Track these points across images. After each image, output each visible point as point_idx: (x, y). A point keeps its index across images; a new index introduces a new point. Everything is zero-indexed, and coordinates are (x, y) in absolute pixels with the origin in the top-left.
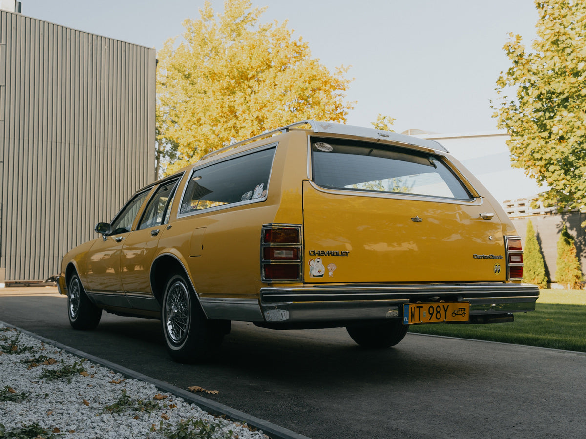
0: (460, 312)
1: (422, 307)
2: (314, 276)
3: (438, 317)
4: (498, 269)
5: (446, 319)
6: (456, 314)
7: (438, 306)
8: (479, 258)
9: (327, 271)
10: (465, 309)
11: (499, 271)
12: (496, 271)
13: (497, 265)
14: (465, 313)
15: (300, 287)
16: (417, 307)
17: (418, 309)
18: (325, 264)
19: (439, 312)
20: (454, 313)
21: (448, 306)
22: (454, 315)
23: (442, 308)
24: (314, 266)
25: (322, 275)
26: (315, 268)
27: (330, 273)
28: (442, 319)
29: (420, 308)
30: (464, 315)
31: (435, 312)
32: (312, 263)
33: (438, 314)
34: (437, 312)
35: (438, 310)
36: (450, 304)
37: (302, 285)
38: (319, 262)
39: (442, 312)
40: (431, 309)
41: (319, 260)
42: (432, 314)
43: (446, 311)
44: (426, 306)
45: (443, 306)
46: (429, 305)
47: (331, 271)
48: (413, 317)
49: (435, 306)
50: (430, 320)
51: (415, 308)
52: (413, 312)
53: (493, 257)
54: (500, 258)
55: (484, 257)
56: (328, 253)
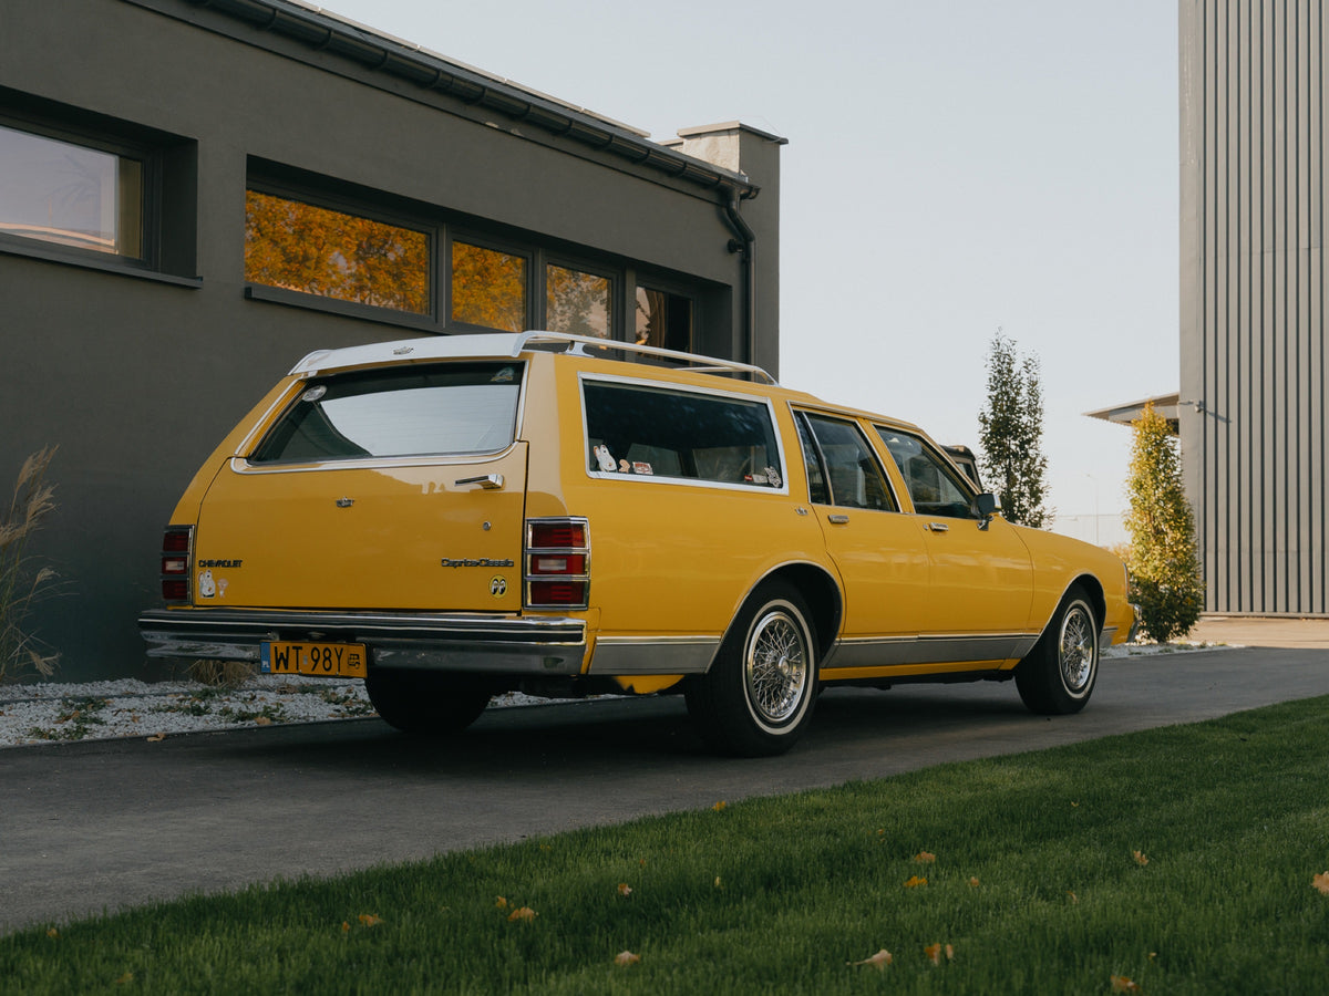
0: (352, 661)
1: (301, 648)
2: (204, 595)
3: (327, 667)
4: (501, 587)
5: (339, 671)
6: (349, 664)
7: (327, 649)
8: (454, 564)
9: (218, 589)
10: (359, 656)
11: (503, 590)
12: (495, 591)
13: (499, 578)
14: (359, 663)
16: (294, 648)
17: (295, 651)
18: (216, 580)
19: (328, 659)
21: (341, 649)
23: (333, 652)
24: (204, 583)
25: (213, 595)
26: (205, 585)
27: (221, 593)
28: (334, 671)
29: (297, 648)
30: (358, 666)
31: (322, 658)
32: (201, 577)
33: (327, 663)
34: (326, 659)
35: (327, 654)
36: (345, 647)
37: (191, 608)
38: (208, 576)
39: (334, 658)
40: (316, 652)
41: (208, 573)
42: (316, 661)
43: (339, 658)
44: (307, 647)
45: (335, 649)
46: (313, 645)
47: (221, 589)
48: (282, 662)
49: (321, 647)
50: (313, 669)
51: (291, 649)
52: (282, 654)
53: (488, 564)
54: (507, 564)
55: (466, 563)
56: (219, 563)
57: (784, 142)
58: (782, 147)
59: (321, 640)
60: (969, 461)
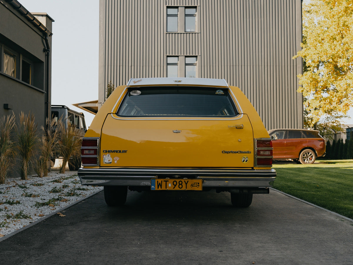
0: (195, 185)
1: (168, 181)
2: (106, 163)
3: (180, 187)
4: (246, 160)
5: (186, 188)
6: (193, 186)
7: (181, 181)
8: (227, 152)
9: (113, 160)
10: (198, 183)
11: (247, 161)
12: (244, 161)
13: (245, 157)
14: (199, 186)
15: (97, 168)
16: (164, 181)
17: (165, 182)
18: (112, 157)
19: (181, 184)
20: (191, 185)
21: (188, 181)
22: (192, 186)
23: (184, 182)
24: (106, 158)
25: (111, 163)
26: (106, 159)
27: (116, 162)
28: (184, 189)
30: (198, 186)
31: (178, 184)
32: (104, 156)
34: (180, 184)
35: (181, 183)
36: (190, 180)
37: (99, 167)
38: (108, 156)
39: (184, 184)
40: (175, 182)
41: (109, 155)
42: (175, 186)
43: (186, 184)
44: (171, 181)
45: (185, 181)
46: (173, 180)
47: (116, 161)
48: (160, 186)
49: (178, 181)
50: (174, 188)
51: (163, 181)
52: (160, 183)
53: (241, 152)
54: (248, 152)
55: (232, 152)
56: (114, 151)
57: (54, 21)
58: (53, 22)
59: (179, 178)
60: (83, 117)
